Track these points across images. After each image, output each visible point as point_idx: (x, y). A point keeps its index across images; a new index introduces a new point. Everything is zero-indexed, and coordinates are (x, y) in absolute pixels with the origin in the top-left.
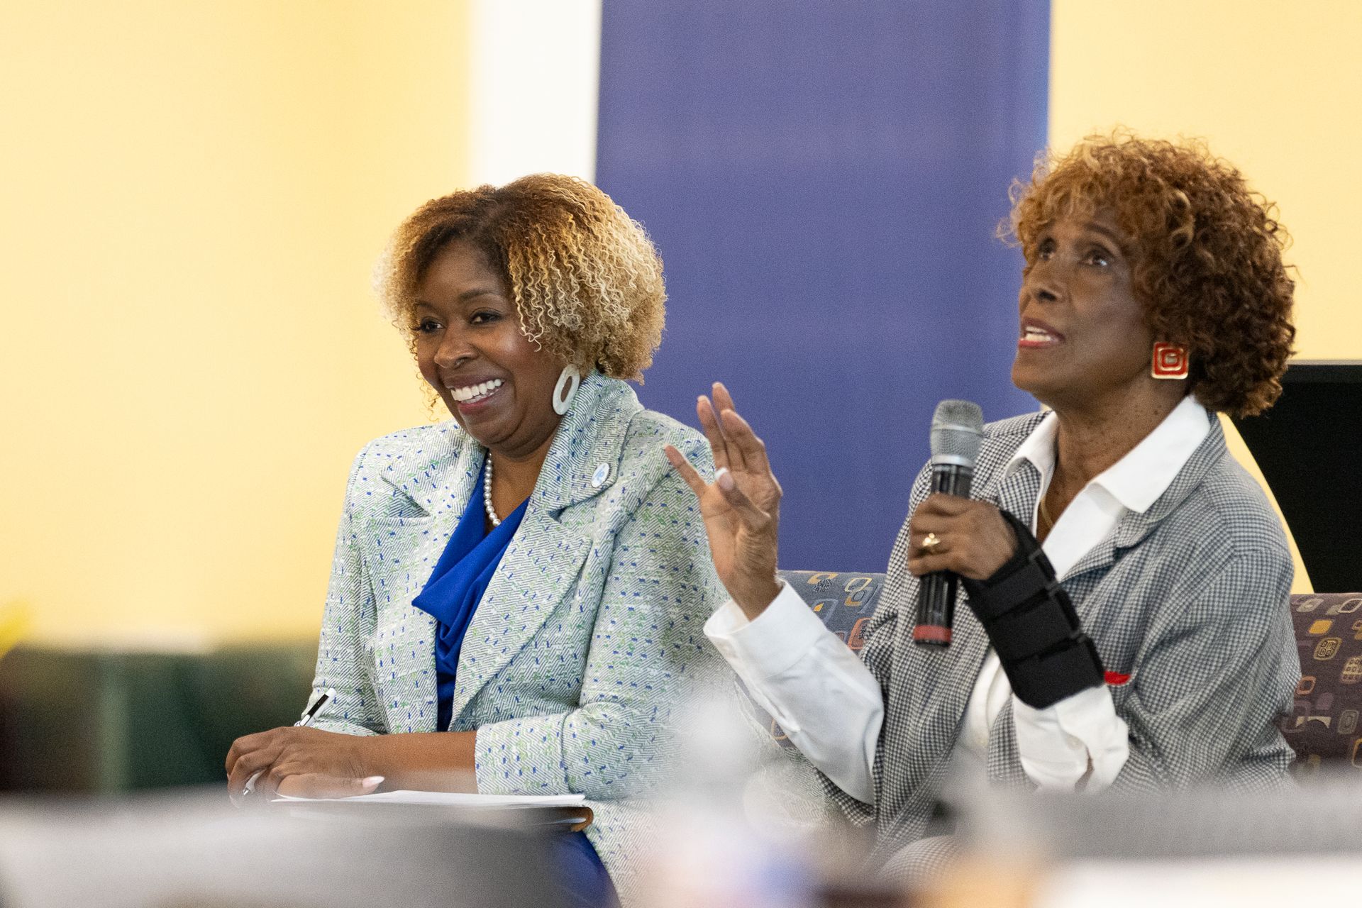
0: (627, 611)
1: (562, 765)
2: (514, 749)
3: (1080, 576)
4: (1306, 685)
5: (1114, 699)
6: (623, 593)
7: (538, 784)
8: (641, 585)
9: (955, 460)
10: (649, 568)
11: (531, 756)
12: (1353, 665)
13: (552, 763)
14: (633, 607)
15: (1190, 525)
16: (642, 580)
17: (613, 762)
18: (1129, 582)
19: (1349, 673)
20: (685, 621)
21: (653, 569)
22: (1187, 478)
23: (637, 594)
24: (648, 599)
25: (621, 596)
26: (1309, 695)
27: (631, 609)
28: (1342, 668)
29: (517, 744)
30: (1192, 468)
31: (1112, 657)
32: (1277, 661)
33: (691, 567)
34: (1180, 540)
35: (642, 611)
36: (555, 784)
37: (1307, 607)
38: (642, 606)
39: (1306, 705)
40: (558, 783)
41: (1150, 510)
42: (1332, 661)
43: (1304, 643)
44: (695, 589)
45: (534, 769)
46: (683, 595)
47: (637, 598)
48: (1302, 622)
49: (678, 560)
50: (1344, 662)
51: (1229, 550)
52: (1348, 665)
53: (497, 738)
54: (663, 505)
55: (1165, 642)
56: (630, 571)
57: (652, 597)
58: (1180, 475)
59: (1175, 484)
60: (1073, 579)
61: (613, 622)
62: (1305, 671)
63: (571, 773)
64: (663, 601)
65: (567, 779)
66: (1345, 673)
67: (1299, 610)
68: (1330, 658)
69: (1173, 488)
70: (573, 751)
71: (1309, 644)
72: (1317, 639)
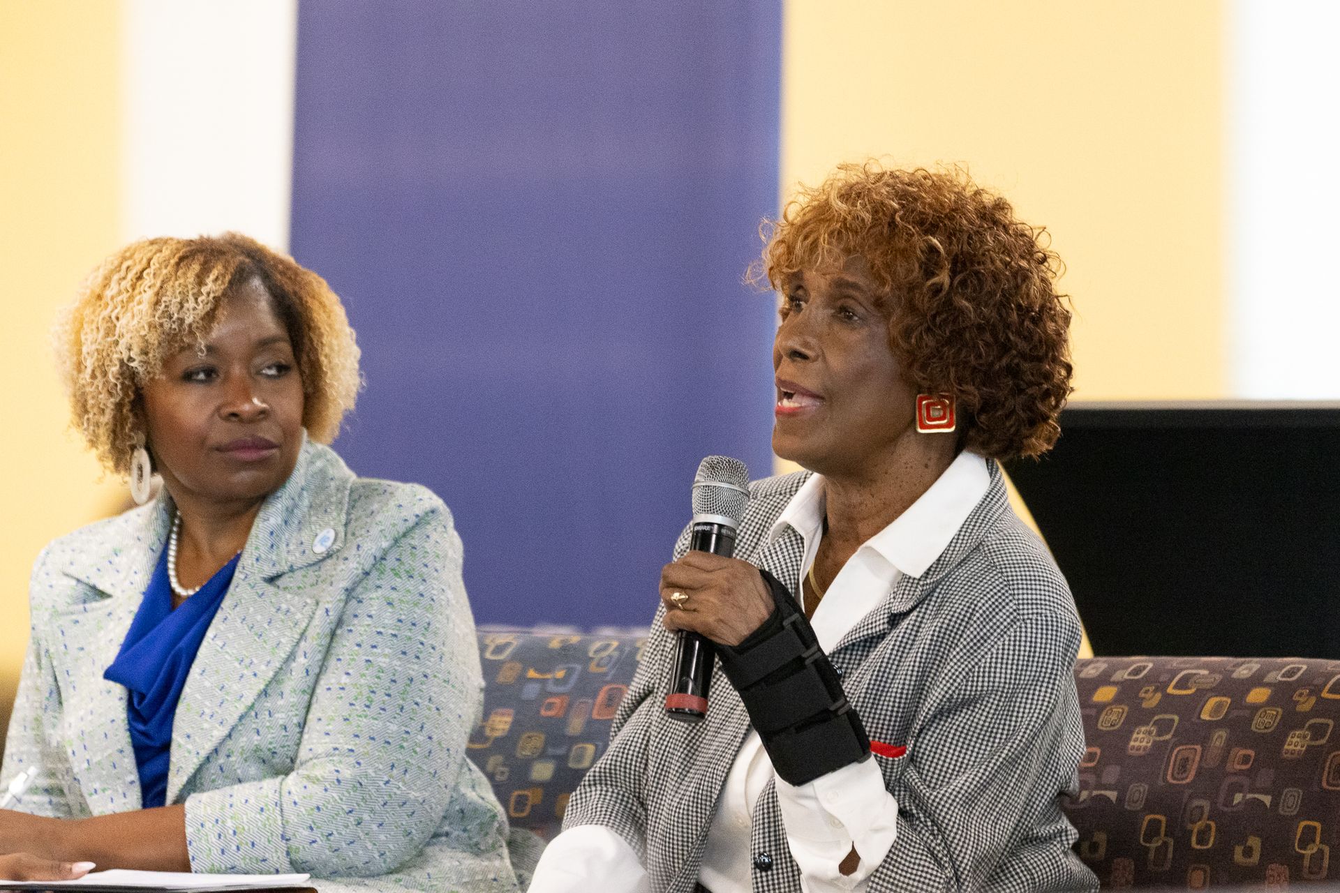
0: (363, 663)
1: (283, 837)
2: (229, 823)
3: (853, 644)
4: (1090, 757)
5: (884, 775)
6: (359, 645)
7: (257, 859)
8: (379, 638)
9: (718, 519)
10: (386, 621)
11: (249, 829)
12: (1141, 736)
13: (272, 835)
14: (371, 659)
15: (970, 586)
16: (380, 633)
17: (341, 828)
18: (903, 648)
19: (1137, 744)
20: (425, 679)
21: (390, 622)
22: (966, 538)
23: (374, 647)
24: (386, 652)
25: (357, 648)
26: (1094, 768)
27: (368, 661)
28: (1129, 739)
29: (232, 818)
30: (971, 527)
31: (885, 727)
32: (1058, 734)
33: (429, 624)
34: (959, 602)
35: (381, 664)
36: (275, 859)
37: (1090, 672)
38: (380, 659)
39: (1091, 779)
40: (278, 858)
41: (927, 573)
42: (1118, 730)
43: (1088, 711)
44: (433, 648)
45: (253, 844)
46: (421, 652)
47: (375, 650)
48: (1086, 688)
49: (415, 615)
50: (1131, 732)
51: (1011, 613)
52: (1135, 736)
53: (209, 812)
54: (398, 560)
55: (942, 713)
56: (366, 623)
57: (390, 651)
58: (959, 535)
59: (953, 545)
60: (846, 648)
61: (348, 674)
62: (1088, 744)
63: (294, 843)
64: (401, 656)
65: (288, 853)
66: (1132, 743)
67: (1082, 675)
68: (1116, 728)
69: (952, 549)
70: (296, 820)
71: (1093, 712)
72: (1101, 707)
